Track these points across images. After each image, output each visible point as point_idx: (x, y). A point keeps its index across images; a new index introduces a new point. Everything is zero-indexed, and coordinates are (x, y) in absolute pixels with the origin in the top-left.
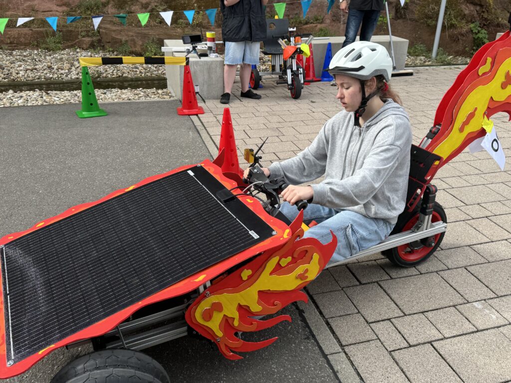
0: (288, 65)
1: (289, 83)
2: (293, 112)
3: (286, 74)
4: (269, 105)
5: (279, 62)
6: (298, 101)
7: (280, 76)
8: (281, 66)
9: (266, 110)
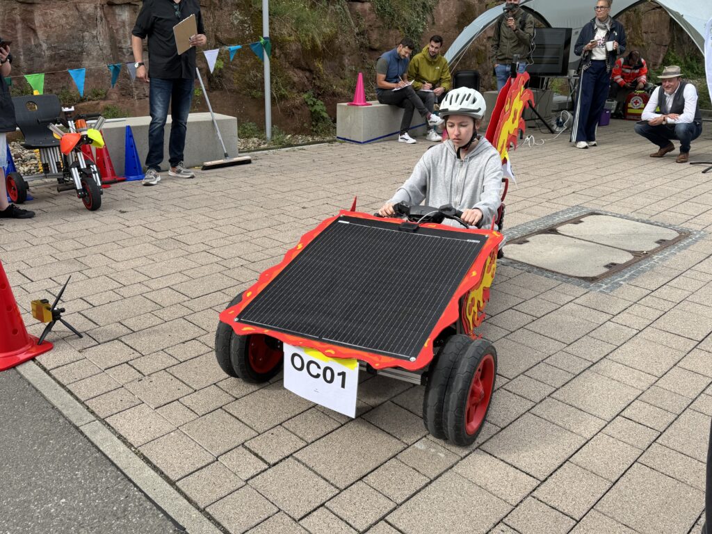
0: (71, 163)
1: (78, 188)
2: (95, 230)
3: (71, 175)
4: (51, 224)
5: (54, 158)
6: (99, 213)
7: (58, 179)
8: (58, 164)
9: (49, 233)
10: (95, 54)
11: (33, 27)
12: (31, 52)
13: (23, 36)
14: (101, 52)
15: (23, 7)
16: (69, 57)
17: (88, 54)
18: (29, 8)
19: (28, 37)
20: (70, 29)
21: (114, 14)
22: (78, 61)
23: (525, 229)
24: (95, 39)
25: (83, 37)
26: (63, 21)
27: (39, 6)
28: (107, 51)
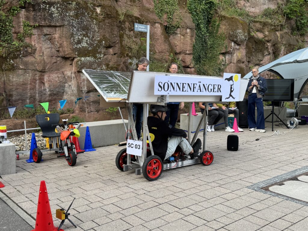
1: (66, 156)
2: (74, 176)
7: (56, 151)
9: (54, 177)
10: (69, 93)
11: (43, 82)
12: (42, 92)
13: (39, 86)
14: (72, 92)
15: (40, 73)
16: (58, 94)
17: (67, 93)
18: (43, 74)
19: (41, 86)
20: (59, 82)
21: (80, 76)
22: (61, 96)
23: (282, 178)
24: (70, 87)
25: (65, 86)
26: (57, 79)
27: (47, 73)
28: (75, 92)
